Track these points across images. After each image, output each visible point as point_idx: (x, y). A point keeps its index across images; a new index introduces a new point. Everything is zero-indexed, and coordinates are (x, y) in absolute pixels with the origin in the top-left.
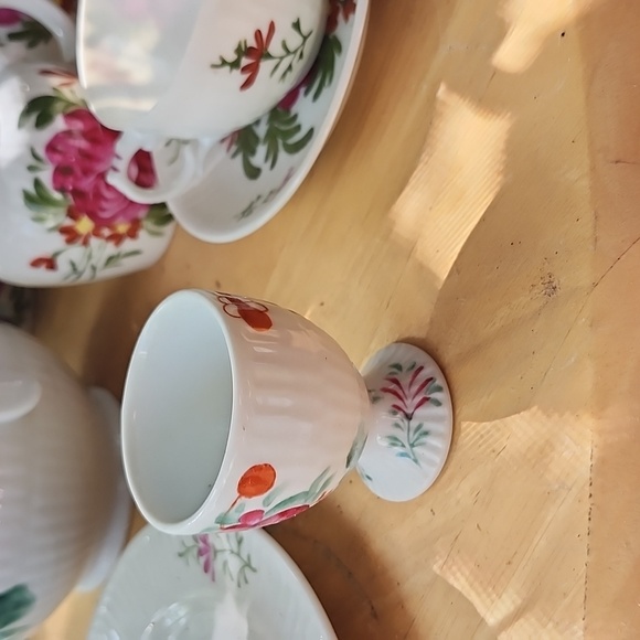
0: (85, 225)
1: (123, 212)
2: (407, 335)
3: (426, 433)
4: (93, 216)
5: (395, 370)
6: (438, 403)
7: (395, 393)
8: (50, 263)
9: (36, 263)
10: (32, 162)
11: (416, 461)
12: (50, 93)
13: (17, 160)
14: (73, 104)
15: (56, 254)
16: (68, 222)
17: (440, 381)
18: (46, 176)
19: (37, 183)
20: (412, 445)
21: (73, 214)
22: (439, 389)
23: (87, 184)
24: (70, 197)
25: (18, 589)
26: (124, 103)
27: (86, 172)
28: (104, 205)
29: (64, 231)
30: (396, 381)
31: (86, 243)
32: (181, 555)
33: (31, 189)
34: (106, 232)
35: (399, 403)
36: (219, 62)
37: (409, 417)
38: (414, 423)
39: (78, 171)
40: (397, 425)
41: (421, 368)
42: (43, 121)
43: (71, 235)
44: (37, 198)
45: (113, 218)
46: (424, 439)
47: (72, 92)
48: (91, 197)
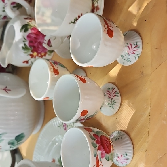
0: (35, 54)
1: (43, 51)
2: (110, 82)
3: (115, 102)
4: (37, 52)
5: (108, 89)
6: (118, 96)
7: (109, 94)
8: (27, 62)
9: (24, 62)
10: (24, 40)
11: (113, 108)
12: (27, 24)
13: (21, 39)
14: (32, 26)
15: (29, 60)
16: (32, 53)
17: (118, 92)
18: (27, 43)
19: (25, 45)
20: (112, 105)
21: (33, 51)
22: (118, 93)
23: (36, 45)
24: (32, 48)
25: (22, 134)
26: (46, 28)
27: (36, 42)
28: (39, 49)
29: (30, 55)
30: (109, 92)
31: (35, 58)
32: (59, 126)
33: (24, 46)
34: (39, 55)
35: (110, 96)
36: (71, 22)
37: (112, 99)
38: (113, 100)
39: (34, 42)
40: (109, 101)
41: (114, 89)
42: (26, 30)
43: (32, 56)
44: (25, 48)
45: (41, 52)
46: (115, 104)
47: (32, 23)
48: (37, 47)
